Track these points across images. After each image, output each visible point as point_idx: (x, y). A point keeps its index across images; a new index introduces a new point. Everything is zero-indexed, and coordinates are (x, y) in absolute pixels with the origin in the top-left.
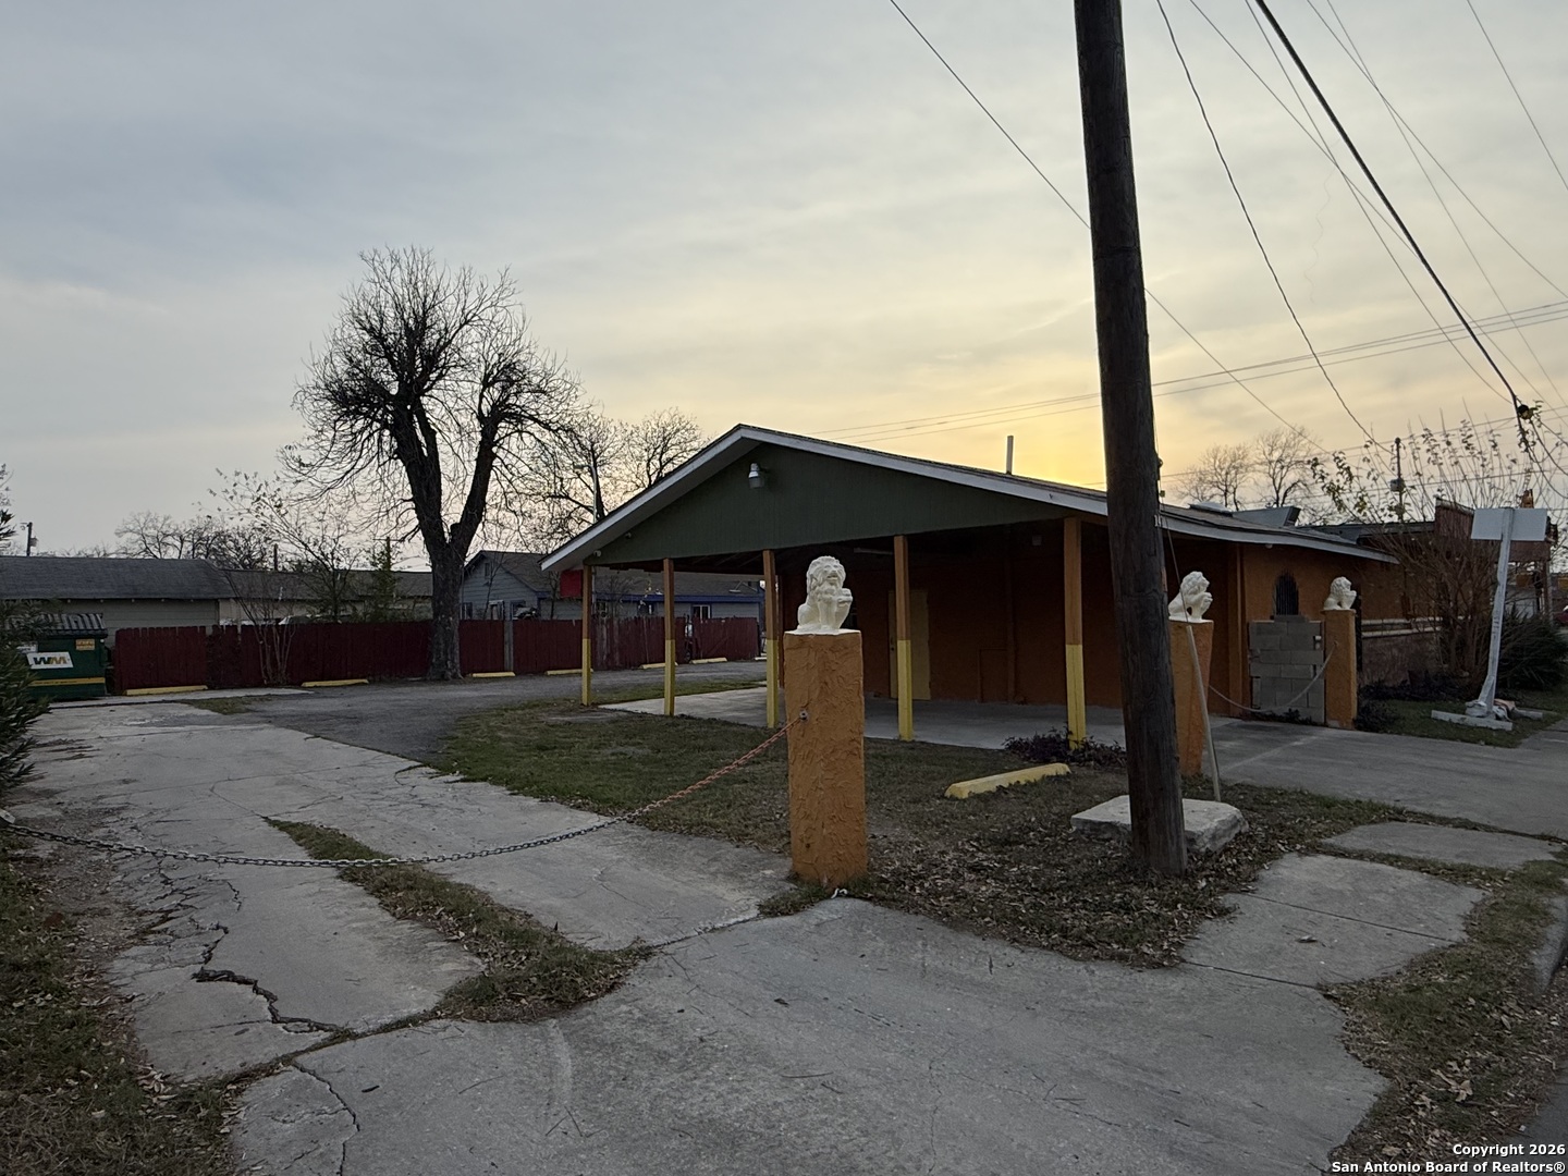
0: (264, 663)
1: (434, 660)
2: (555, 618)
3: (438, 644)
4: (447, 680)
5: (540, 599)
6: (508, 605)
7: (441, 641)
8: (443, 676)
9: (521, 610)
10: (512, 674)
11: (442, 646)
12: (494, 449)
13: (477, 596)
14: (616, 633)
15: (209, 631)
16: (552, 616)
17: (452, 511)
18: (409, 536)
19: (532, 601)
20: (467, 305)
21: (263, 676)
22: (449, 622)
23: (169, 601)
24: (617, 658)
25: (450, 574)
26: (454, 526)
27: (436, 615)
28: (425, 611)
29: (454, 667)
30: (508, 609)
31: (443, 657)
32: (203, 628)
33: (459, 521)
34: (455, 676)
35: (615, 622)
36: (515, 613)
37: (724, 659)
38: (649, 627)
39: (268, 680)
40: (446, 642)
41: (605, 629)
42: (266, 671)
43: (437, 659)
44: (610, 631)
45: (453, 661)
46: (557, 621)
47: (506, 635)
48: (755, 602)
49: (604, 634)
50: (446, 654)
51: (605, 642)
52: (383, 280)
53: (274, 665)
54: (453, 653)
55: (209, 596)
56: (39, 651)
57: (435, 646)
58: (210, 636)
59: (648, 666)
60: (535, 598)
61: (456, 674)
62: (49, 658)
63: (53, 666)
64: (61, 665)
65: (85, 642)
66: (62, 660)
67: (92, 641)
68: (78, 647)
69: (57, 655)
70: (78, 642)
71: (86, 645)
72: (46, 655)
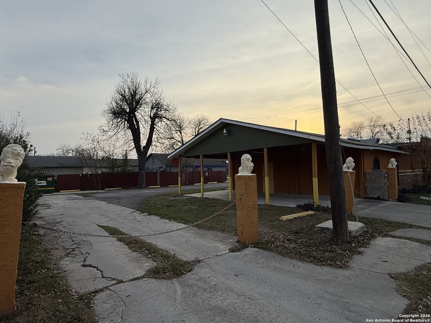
0: (95, 184)
2: (171, 171)
3: (140, 179)
4: (142, 188)
5: (166, 166)
6: (158, 168)
7: (141, 178)
9: (162, 169)
10: (159, 186)
12: (154, 126)
13: (150, 165)
15: (81, 175)
17: (143, 143)
18: (132, 150)
19: (164, 167)
20: (147, 87)
22: (143, 172)
23: (70, 167)
24: (187, 182)
25: (143, 160)
26: (144, 147)
27: (139, 171)
28: (137, 170)
30: (158, 169)
31: (141, 182)
32: (79, 174)
33: (145, 145)
35: (187, 172)
36: (160, 170)
37: (217, 182)
38: (196, 174)
39: (96, 188)
40: (142, 178)
41: (184, 174)
42: (95, 186)
43: (140, 182)
44: (186, 174)
45: (144, 183)
46: (171, 172)
47: (158, 176)
48: (225, 167)
49: (184, 175)
50: (142, 181)
51: (184, 178)
52: (125, 81)
53: (97, 184)
54: (144, 180)
55: (81, 166)
56: (38, 181)
57: (139, 179)
58: (81, 177)
59: (196, 184)
60: (165, 166)
61: (145, 186)
62: (41, 183)
63: (42, 184)
64: (44, 184)
65: (49, 178)
66: (44, 183)
67: (51, 178)
68: (48, 180)
69: (43, 182)
70: (48, 178)
71: (50, 179)
72: (40, 182)
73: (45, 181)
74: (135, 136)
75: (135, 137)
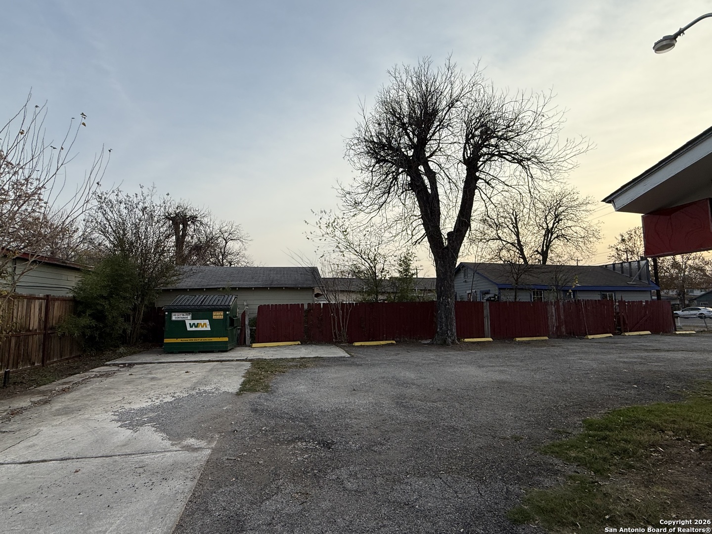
0: (334, 328)
1: (438, 330)
2: (517, 300)
3: (441, 318)
4: (448, 345)
5: (500, 289)
6: (478, 293)
7: (443, 316)
8: (445, 342)
9: (488, 296)
10: (491, 339)
11: (444, 320)
12: (477, 174)
13: (463, 289)
14: (562, 311)
15: (306, 307)
16: (516, 299)
18: (420, 240)
19: (494, 291)
21: (334, 336)
22: (448, 302)
24: (563, 330)
25: (448, 268)
26: (449, 234)
27: (439, 297)
28: (433, 296)
29: (452, 334)
30: (478, 296)
31: (444, 328)
32: (303, 305)
33: (453, 230)
34: (453, 342)
35: (561, 304)
36: (483, 298)
37: (649, 332)
38: (586, 308)
39: (336, 339)
40: (446, 317)
41: (554, 308)
42: (335, 333)
43: (441, 329)
44: (557, 309)
45: (451, 330)
46: (519, 302)
47: (487, 312)
48: (648, 291)
49: (554, 311)
50: (447, 326)
51: (554, 318)
52: (402, 86)
53: (339, 330)
54: (451, 325)
55: (308, 286)
56: (193, 319)
57: (439, 319)
58: (306, 310)
59: (592, 337)
60: (497, 288)
61: (453, 340)
62: (198, 324)
63: (200, 329)
64: (204, 329)
65: (218, 313)
66: (204, 325)
67: (222, 313)
68: (214, 317)
69: (202, 322)
70: (214, 313)
71: (218, 315)
72: (196, 322)
73: (207, 321)
74: (425, 206)
75: (426, 210)
